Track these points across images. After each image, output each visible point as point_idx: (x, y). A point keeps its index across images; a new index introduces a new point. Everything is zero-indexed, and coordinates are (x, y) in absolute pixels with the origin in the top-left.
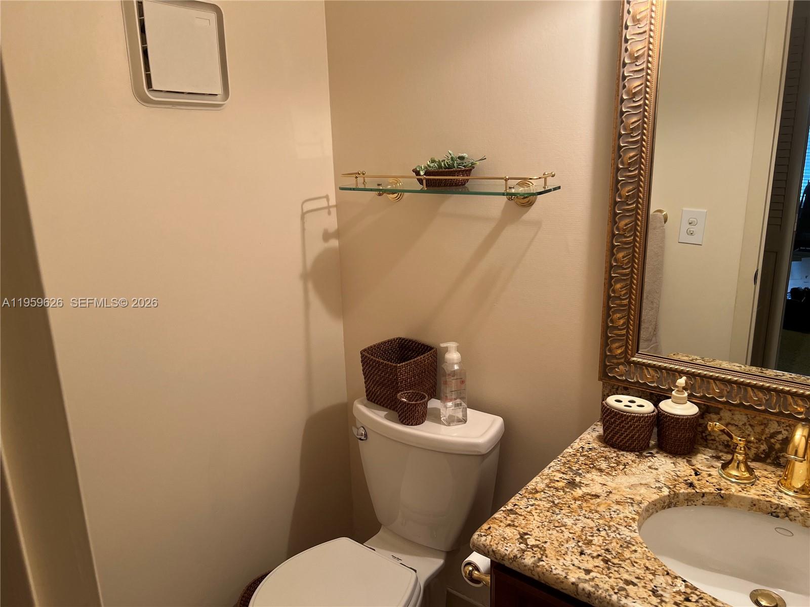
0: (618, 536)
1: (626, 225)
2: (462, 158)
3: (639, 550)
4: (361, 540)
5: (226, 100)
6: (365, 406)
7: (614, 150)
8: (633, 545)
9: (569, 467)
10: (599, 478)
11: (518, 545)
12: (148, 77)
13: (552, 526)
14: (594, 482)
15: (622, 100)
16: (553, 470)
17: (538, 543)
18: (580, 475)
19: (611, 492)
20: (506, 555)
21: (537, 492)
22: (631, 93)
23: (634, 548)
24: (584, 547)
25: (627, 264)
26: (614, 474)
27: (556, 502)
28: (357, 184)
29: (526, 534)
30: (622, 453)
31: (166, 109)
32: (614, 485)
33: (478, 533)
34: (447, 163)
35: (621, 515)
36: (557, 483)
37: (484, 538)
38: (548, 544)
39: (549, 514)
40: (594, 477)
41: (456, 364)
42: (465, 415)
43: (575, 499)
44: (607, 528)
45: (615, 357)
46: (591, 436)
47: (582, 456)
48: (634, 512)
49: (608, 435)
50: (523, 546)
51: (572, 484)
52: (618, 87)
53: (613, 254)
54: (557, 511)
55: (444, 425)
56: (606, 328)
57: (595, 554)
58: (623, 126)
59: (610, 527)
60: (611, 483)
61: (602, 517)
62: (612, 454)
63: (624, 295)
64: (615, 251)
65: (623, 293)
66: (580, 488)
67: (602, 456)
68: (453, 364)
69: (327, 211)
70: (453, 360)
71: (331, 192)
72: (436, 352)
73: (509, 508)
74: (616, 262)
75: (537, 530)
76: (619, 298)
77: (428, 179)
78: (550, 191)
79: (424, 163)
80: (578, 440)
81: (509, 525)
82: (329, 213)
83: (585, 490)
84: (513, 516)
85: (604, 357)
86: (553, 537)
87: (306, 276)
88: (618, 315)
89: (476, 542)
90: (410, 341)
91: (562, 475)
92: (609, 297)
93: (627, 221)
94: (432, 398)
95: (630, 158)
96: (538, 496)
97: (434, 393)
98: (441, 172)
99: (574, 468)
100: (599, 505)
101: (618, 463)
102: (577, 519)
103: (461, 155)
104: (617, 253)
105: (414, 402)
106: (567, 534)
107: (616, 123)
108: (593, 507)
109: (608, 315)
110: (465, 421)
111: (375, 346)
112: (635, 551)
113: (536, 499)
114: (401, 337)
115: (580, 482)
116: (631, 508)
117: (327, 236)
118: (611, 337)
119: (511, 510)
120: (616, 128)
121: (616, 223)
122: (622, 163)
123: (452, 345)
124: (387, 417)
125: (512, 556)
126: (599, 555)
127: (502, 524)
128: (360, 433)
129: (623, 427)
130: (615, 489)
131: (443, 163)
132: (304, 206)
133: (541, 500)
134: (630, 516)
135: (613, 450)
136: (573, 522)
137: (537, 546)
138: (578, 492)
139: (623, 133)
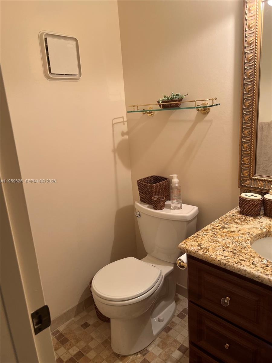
0: (241, 245)
1: (248, 118)
2: (178, 95)
3: (249, 250)
4: (140, 258)
5: (81, 76)
6: (140, 203)
7: (242, 86)
8: (247, 248)
9: (223, 222)
10: (236, 225)
11: (197, 247)
12: (50, 68)
13: (212, 241)
14: (233, 227)
15: (245, 63)
16: (216, 223)
17: (206, 247)
18: (227, 224)
19: (240, 230)
20: (192, 251)
21: (208, 230)
22: (249, 60)
23: (247, 249)
24: (225, 249)
25: (249, 135)
26: (242, 224)
27: (215, 234)
28: (134, 110)
29: (201, 244)
30: (248, 217)
31: (57, 81)
32: (242, 228)
33: (181, 243)
34: (171, 97)
35: (243, 238)
36: (217, 227)
37: (183, 245)
38: (210, 247)
39: (212, 237)
40: (234, 225)
41: (177, 183)
42: (181, 206)
43: (224, 233)
44: (236, 242)
45: (245, 177)
46: (235, 211)
47: (229, 218)
48: (249, 237)
49: (241, 210)
50: (199, 248)
51: (223, 227)
52: (243, 57)
53: (243, 132)
54: (216, 236)
55: (172, 210)
56: (241, 164)
57: (230, 251)
58: (246, 75)
59: (237, 242)
60: (240, 227)
61: (234, 239)
62: (243, 217)
63: (248, 149)
64: (243, 130)
65: (248, 148)
66: (227, 229)
67: (238, 218)
68: (175, 184)
69: (123, 123)
70: (175, 182)
71: (125, 115)
72: (169, 180)
73: (195, 235)
74: (244, 135)
75: (206, 243)
76: (246, 151)
77: (163, 104)
78: (214, 105)
79: (161, 98)
80: (228, 213)
81: (194, 241)
82: (124, 124)
83: (228, 229)
84: (196, 238)
85: (240, 177)
86: (213, 245)
87: (114, 151)
88: (246, 158)
89: (180, 246)
90: (158, 177)
91: (219, 225)
92: (242, 150)
93: (248, 116)
94: (168, 200)
95: (249, 89)
96: (208, 231)
97: (168, 198)
98: (169, 101)
99: (225, 222)
100: (234, 235)
101: (245, 220)
102: (224, 239)
103: (177, 94)
104: (245, 131)
105: (159, 200)
106: (218, 244)
107: (243, 73)
108: (231, 235)
109: (242, 159)
110: (181, 208)
111: (143, 179)
112: (247, 250)
113: (207, 232)
114: (154, 175)
115: (227, 227)
116: (248, 236)
117: (123, 134)
118: (243, 168)
119: (196, 236)
120: (243, 76)
121: (243, 117)
122: (246, 91)
123: (175, 176)
124: (148, 207)
125: (194, 251)
126: (231, 251)
127: (191, 241)
128: (137, 214)
129: (248, 206)
130: (242, 229)
131: (169, 98)
132: (113, 121)
133: (209, 233)
134: (247, 238)
135: (243, 216)
136: (221, 240)
137: (205, 248)
138: (226, 230)
139: (246, 77)
